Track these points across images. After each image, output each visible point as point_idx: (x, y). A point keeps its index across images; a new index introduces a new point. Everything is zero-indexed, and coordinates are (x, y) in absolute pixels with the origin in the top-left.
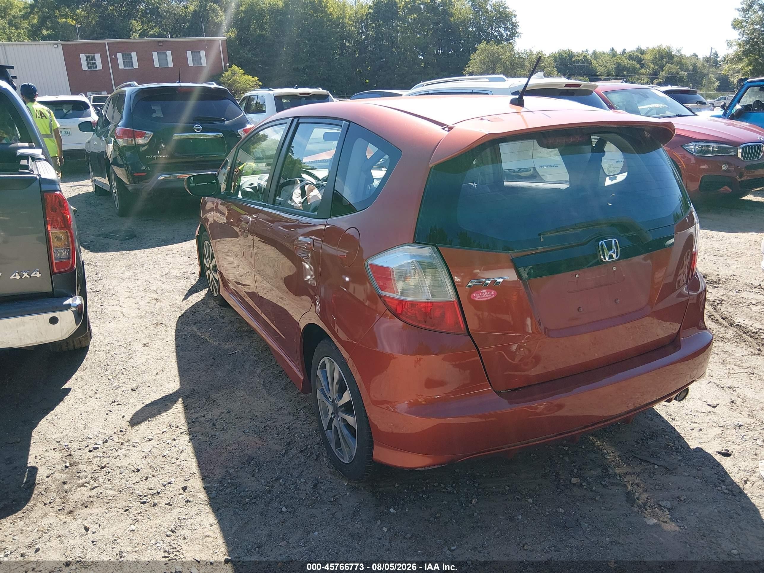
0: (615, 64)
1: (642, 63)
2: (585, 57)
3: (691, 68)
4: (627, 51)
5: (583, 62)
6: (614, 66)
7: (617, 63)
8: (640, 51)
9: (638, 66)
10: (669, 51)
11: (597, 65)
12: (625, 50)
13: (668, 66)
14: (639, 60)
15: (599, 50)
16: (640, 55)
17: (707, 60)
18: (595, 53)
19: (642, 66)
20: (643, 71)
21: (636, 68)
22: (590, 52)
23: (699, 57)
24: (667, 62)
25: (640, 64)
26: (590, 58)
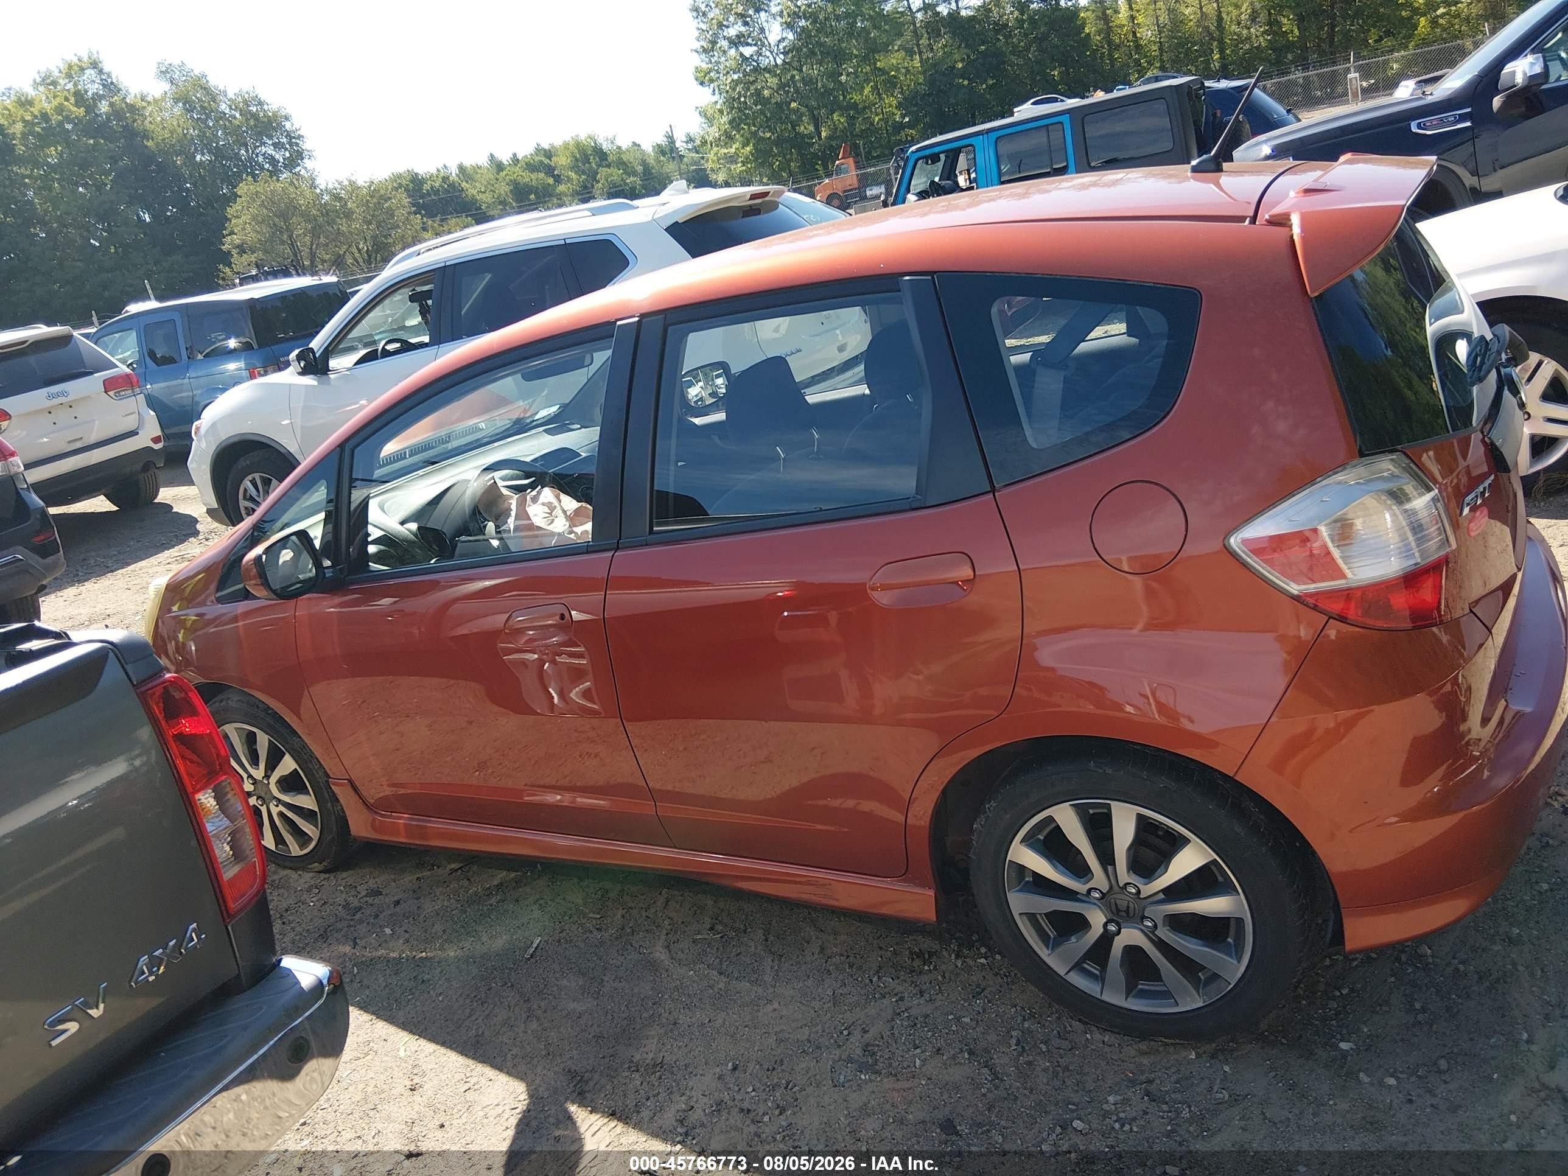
0: (508, 184)
1: (556, 173)
2: (445, 179)
3: (640, 169)
4: (520, 157)
5: (447, 191)
6: (508, 189)
7: (511, 181)
8: (543, 152)
9: (551, 181)
10: (595, 143)
11: (475, 192)
12: (515, 155)
13: (603, 172)
14: (550, 170)
15: (468, 163)
16: (546, 161)
17: (661, 150)
18: (461, 168)
19: (558, 179)
20: (561, 188)
21: (549, 184)
22: (454, 171)
23: (643, 147)
24: (599, 166)
25: (553, 176)
26: (456, 179)
